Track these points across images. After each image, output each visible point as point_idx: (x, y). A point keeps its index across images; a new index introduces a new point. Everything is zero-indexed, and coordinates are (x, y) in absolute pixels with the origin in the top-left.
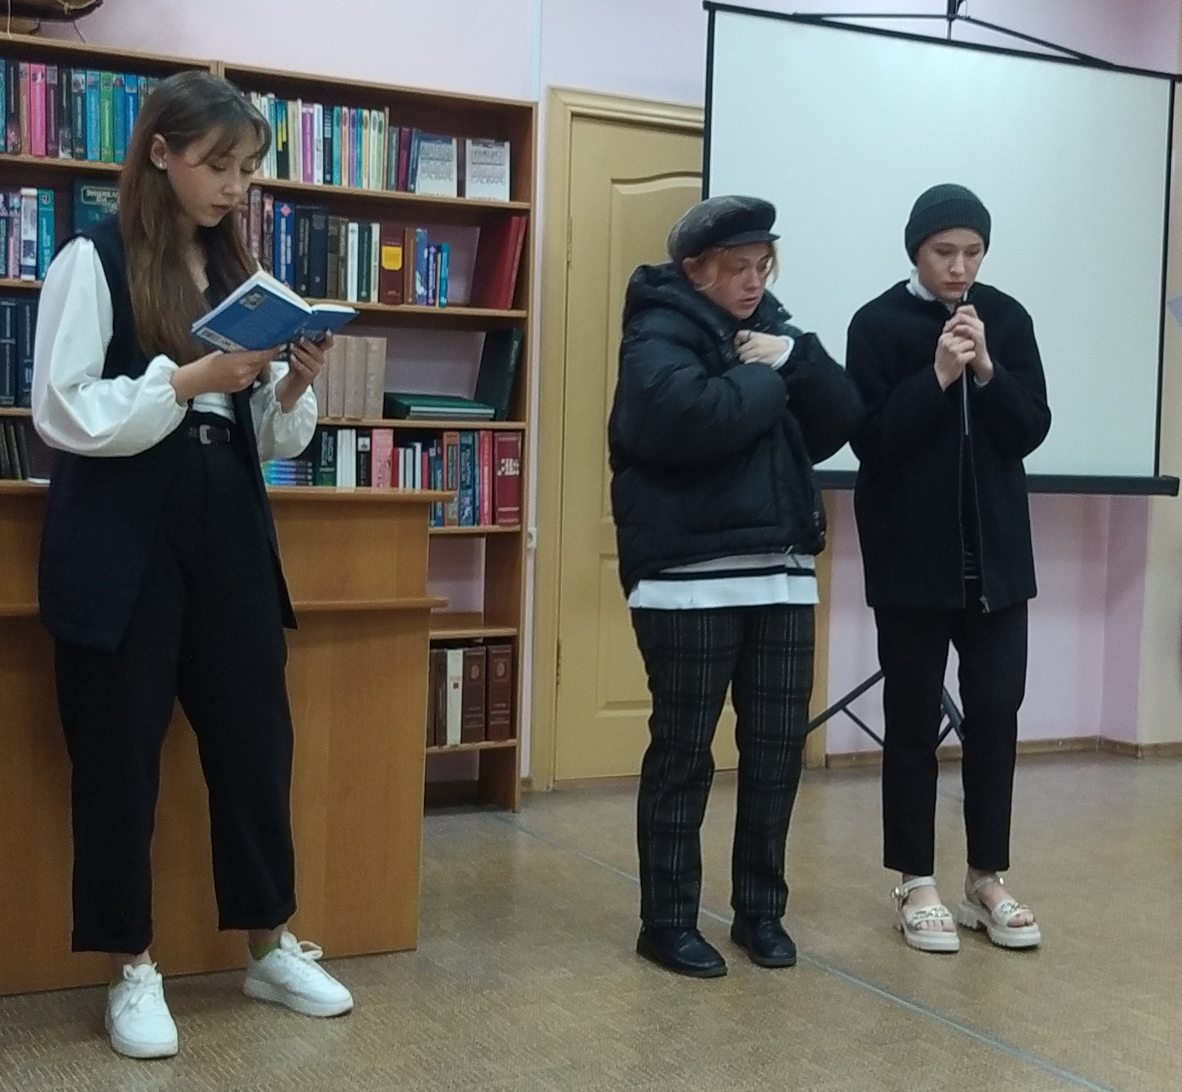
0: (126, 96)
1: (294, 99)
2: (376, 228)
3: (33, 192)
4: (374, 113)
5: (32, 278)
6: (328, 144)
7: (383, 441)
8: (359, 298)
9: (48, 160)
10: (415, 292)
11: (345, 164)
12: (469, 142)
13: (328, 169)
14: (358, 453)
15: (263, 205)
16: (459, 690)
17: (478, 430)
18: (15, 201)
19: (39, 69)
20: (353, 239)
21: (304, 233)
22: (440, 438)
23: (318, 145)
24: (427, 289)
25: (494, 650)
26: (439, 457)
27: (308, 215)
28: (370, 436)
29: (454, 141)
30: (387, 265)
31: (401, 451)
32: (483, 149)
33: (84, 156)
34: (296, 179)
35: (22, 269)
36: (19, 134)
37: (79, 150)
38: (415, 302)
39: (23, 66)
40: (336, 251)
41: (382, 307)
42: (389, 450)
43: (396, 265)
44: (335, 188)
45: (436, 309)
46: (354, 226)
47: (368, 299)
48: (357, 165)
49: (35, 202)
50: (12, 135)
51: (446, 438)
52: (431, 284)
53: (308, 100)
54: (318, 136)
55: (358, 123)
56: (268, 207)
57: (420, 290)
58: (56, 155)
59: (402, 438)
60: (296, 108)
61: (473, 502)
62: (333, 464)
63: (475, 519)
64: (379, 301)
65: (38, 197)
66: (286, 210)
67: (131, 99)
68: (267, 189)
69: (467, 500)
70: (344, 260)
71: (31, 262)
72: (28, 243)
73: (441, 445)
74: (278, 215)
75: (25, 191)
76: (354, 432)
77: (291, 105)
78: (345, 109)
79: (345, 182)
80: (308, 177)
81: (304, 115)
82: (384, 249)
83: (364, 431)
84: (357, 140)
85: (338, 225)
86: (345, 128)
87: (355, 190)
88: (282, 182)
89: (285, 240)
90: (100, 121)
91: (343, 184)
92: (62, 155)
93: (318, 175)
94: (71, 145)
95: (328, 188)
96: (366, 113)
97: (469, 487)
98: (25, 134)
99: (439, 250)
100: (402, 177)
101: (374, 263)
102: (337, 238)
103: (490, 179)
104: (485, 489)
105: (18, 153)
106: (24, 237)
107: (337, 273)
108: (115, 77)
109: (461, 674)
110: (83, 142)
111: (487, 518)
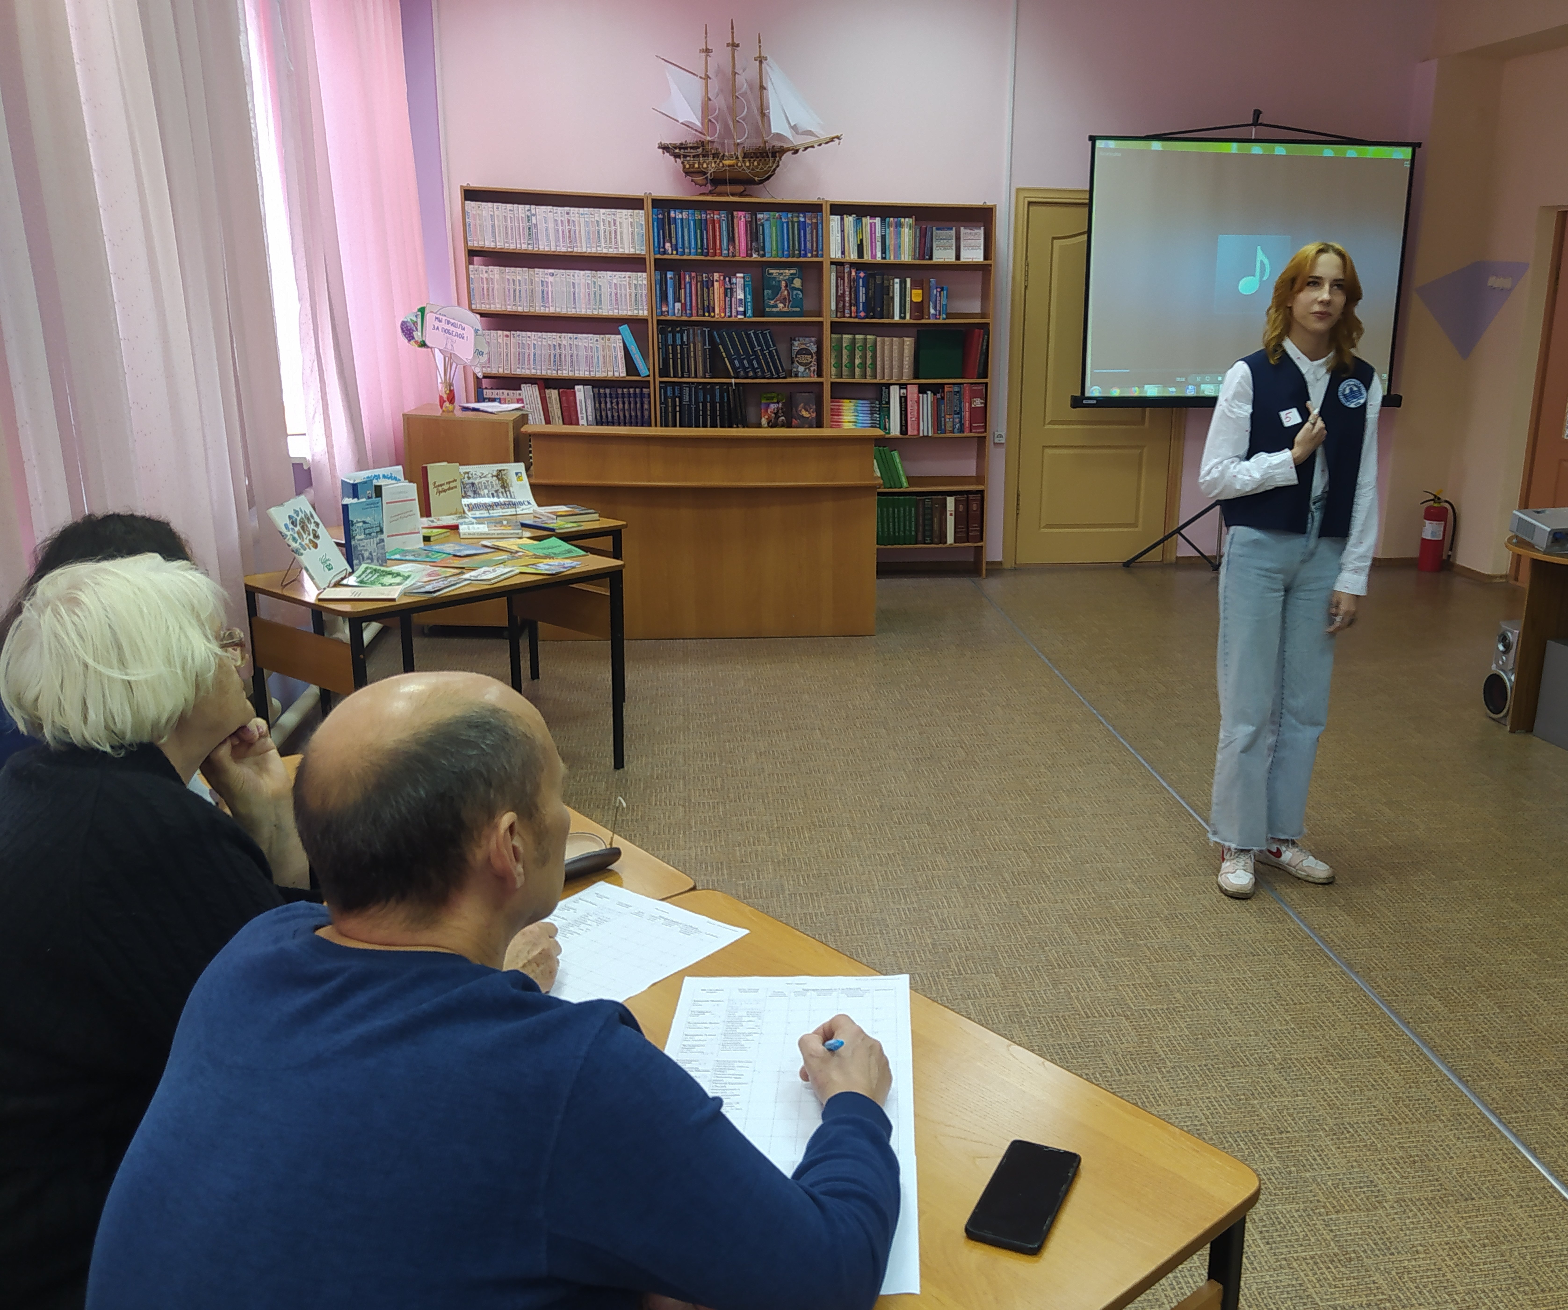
0: (783, 223)
1: (866, 216)
2: (908, 280)
3: (741, 275)
4: (907, 220)
5: (742, 317)
6: (883, 238)
7: (913, 390)
8: (901, 317)
9: (748, 259)
10: (929, 312)
11: (892, 248)
12: (962, 228)
13: (884, 251)
14: (901, 397)
15: (850, 273)
16: (953, 517)
17: (962, 384)
18: (734, 280)
19: (741, 214)
20: (897, 287)
21: (872, 286)
22: (944, 388)
23: (879, 239)
24: (936, 310)
25: (971, 497)
26: (943, 398)
27: (873, 276)
28: (906, 388)
29: (954, 229)
30: (914, 300)
31: (921, 395)
32: (969, 231)
33: (764, 256)
34: (867, 258)
35: (738, 313)
36: (734, 248)
37: (761, 252)
38: (929, 318)
39: (735, 213)
40: (888, 294)
41: (912, 321)
42: (916, 395)
43: (919, 299)
44: (887, 261)
45: (941, 321)
46: (897, 280)
47: (904, 318)
48: (898, 247)
49: (742, 280)
50: (731, 248)
51: (947, 389)
52: (938, 308)
53: (873, 216)
54: (878, 235)
55: (899, 225)
56: (853, 274)
57: (932, 311)
58: (751, 256)
59: (922, 389)
60: (867, 221)
61: (960, 422)
62: (888, 403)
63: (961, 430)
64: (911, 318)
65: (744, 278)
66: (862, 274)
67: (785, 225)
68: (852, 265)
69: (957, 420)
70: (893, 298)
71: (741, 309)
72: (741, 300)
73: (943, 392)
74: (858, 277)
75: (738, 275)
76: (897, 387)
77: (864, 219)
78: (892, 219)
79: (892, 257)
80: (874, 256)
81: (871, 224)
82: (913, 291)
83: (903, 386)
84: (898, 235)
85: (889, 280)
86: (892, 229)
87: (897, 261)
88: (860, 261)
89: (862, 291)
90: (771, 237)
91: (891, 259)
92: (754, 256)
93: (879, 255)
94: (757, 251)
95: (884, 261)
96: (903, 220)
97: (958, 414)
98: (737, 247)
99: (942, 289)
100: (922, 253)
101: (908, 299)
102: (889, 287)
103: (974, 247)
104: (967, 414)
105: (734, 256)
106: (739, 297)
107: (889, 305)
108: (777, 214)
109: (953, 509)
110: (764, 249)
111: (967, 430)
